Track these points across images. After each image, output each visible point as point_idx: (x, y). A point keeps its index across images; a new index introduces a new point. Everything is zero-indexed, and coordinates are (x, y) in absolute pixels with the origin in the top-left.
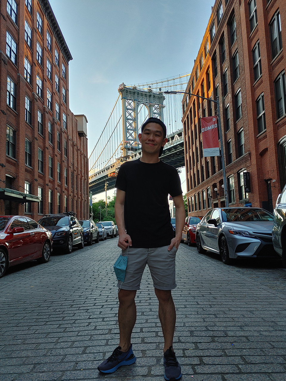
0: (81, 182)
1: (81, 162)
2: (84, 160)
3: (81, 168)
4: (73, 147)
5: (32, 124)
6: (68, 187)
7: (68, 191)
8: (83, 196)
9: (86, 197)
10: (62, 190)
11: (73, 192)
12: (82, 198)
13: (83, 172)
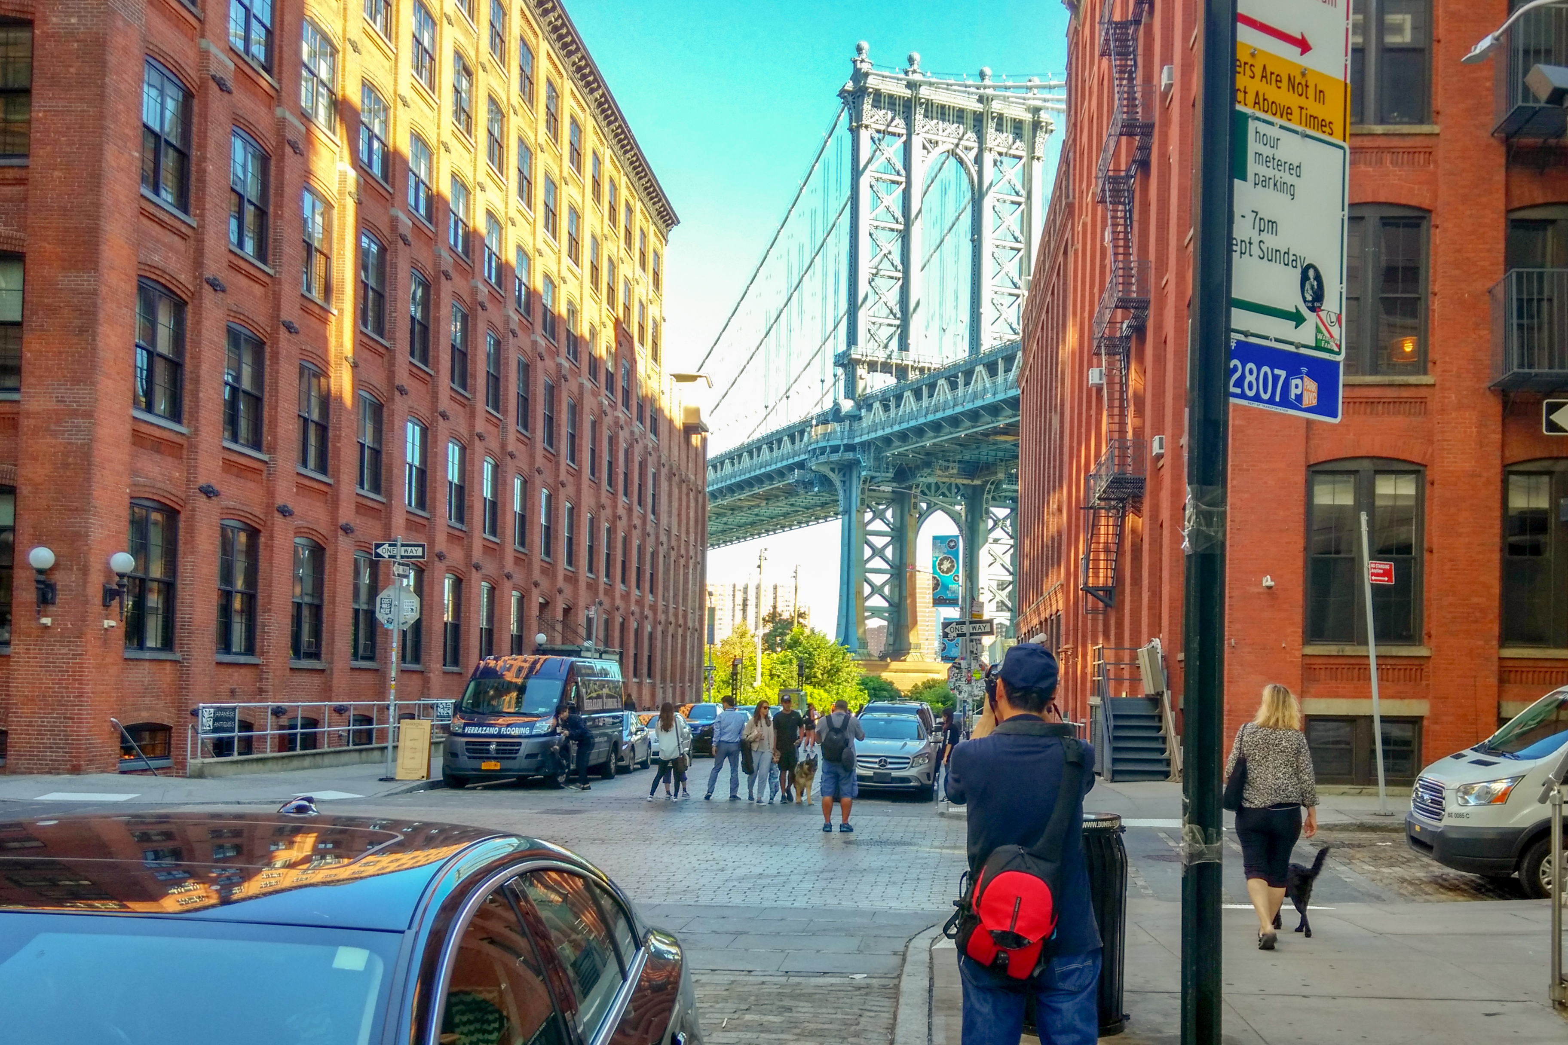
0: (686, 575)
1: (688, 514)
2: (697, 501)
3: (688, 533)
4: (670, 480)
5: (597, 475)
6: (656, 602)
7: (655, 613)
8: (690, 616)
9: (697, 617)
10: (642, 613)
11: (666, 611)
12: (686, 623)
13: (692, 542)
